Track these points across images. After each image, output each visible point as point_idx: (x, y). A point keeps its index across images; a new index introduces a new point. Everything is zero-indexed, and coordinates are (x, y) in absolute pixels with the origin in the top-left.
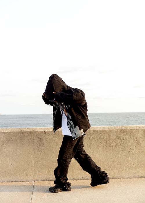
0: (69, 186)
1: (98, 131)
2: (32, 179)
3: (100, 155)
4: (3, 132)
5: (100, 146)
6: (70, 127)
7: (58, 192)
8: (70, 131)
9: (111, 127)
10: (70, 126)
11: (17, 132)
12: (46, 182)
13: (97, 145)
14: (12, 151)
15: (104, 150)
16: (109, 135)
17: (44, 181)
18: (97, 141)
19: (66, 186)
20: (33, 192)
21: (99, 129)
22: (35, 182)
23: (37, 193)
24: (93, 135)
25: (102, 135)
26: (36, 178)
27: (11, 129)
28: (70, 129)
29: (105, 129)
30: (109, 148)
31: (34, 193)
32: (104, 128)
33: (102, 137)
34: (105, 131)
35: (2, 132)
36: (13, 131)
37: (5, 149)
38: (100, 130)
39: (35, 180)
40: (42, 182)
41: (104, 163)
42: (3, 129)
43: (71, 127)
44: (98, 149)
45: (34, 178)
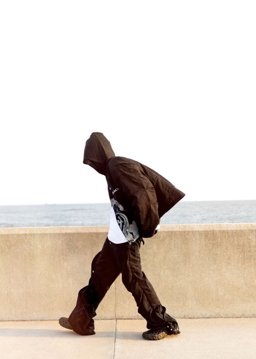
0: (175, 324)
1: (228, 232)
2: (113, 315)
3: (232, 274)
4: (62, 234)
5: (232, 258)
6: (121, 224)
7: (159, 339)
8: (122, 230)
9: (251, 224)
10: (121, 222)
11: (85, 234)
12: (135, 320)
13: (227, 257)
14: (78, 266)
15: (240, 265)
16: (248, 238)
17: (133, 320)
18: (227, 249)
19: (170, 325)
20: (115, 338)
21: (230, 229)
22: (118, 320)
23: (123, 340)
24: (219, 239)
25: (236, 240)
26: (119, 314)
27: (76, 228)
28: (121, 227)
29: (242, 229)
30: (248, 262)
31: (117, 339)
32: (240, 227)
33: (236, 243)
34: (242, 231)
35: (59, 234)
36: (79, 232)
37: (65, 264)
38: (232, 231)
39: (117, 317)
40: (129, 320)
41: (239, 289)
42: (61, 228)
43: (123, 224)
44: (229, 264)
45: (116, 313)
